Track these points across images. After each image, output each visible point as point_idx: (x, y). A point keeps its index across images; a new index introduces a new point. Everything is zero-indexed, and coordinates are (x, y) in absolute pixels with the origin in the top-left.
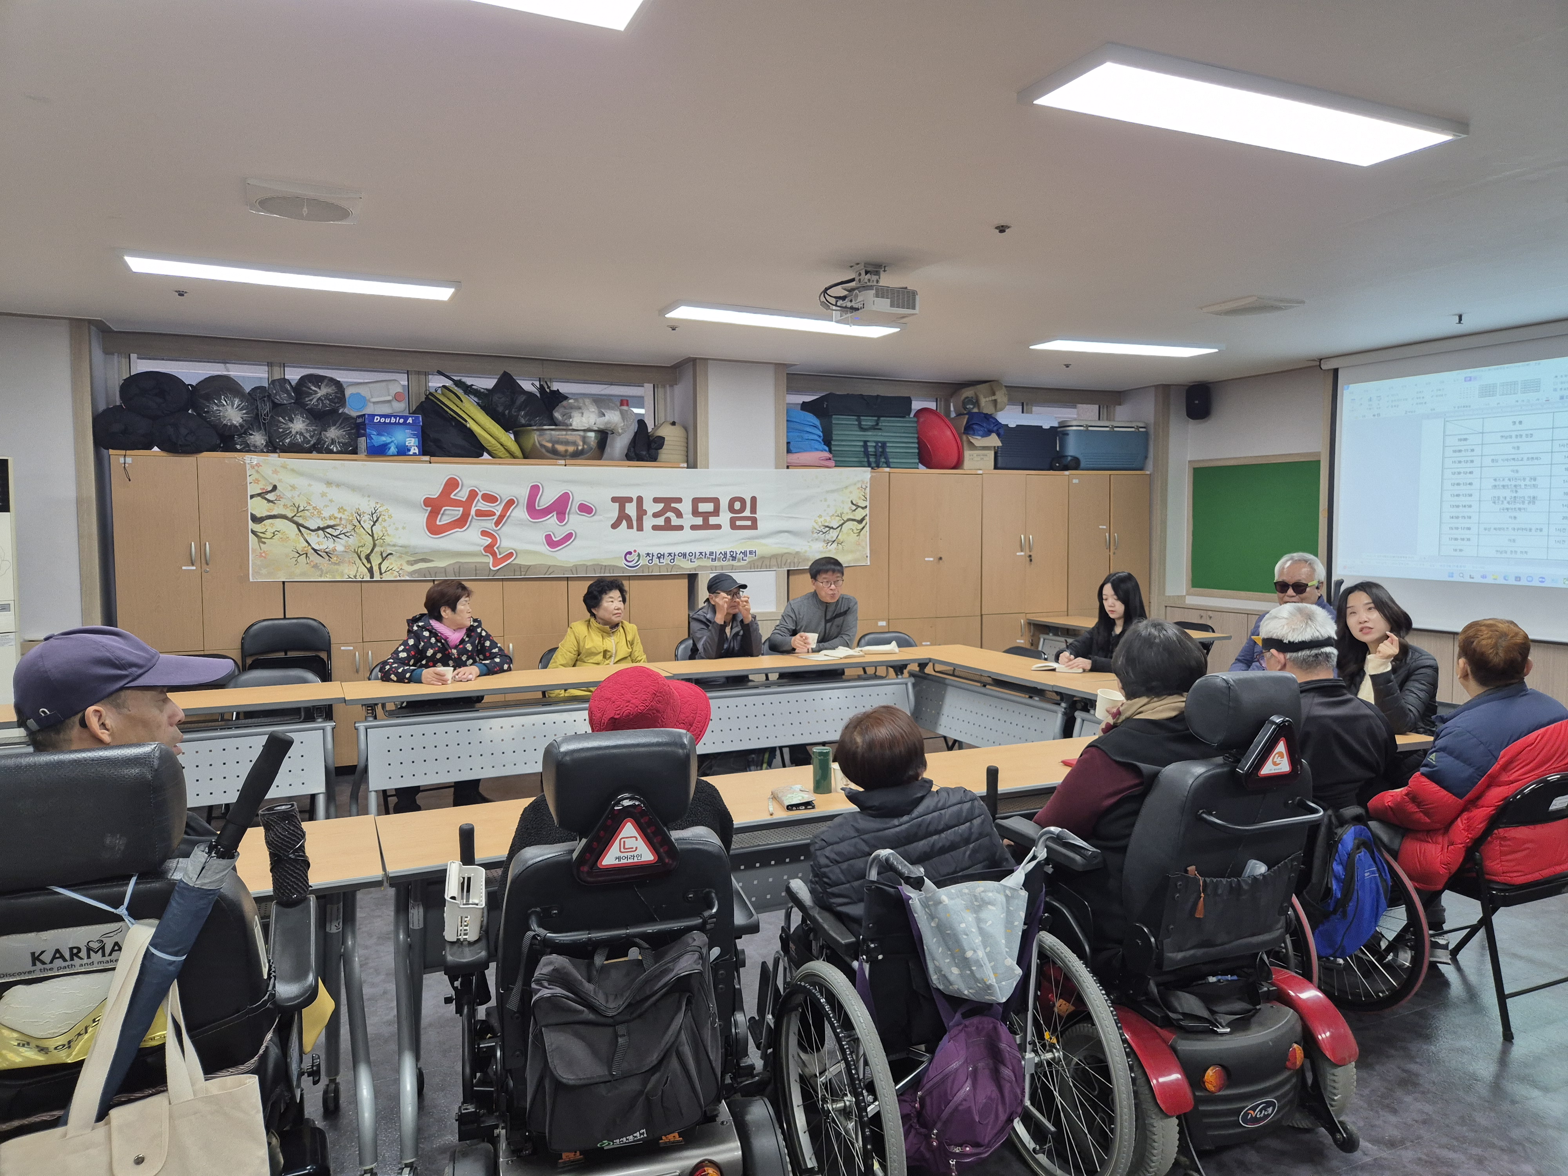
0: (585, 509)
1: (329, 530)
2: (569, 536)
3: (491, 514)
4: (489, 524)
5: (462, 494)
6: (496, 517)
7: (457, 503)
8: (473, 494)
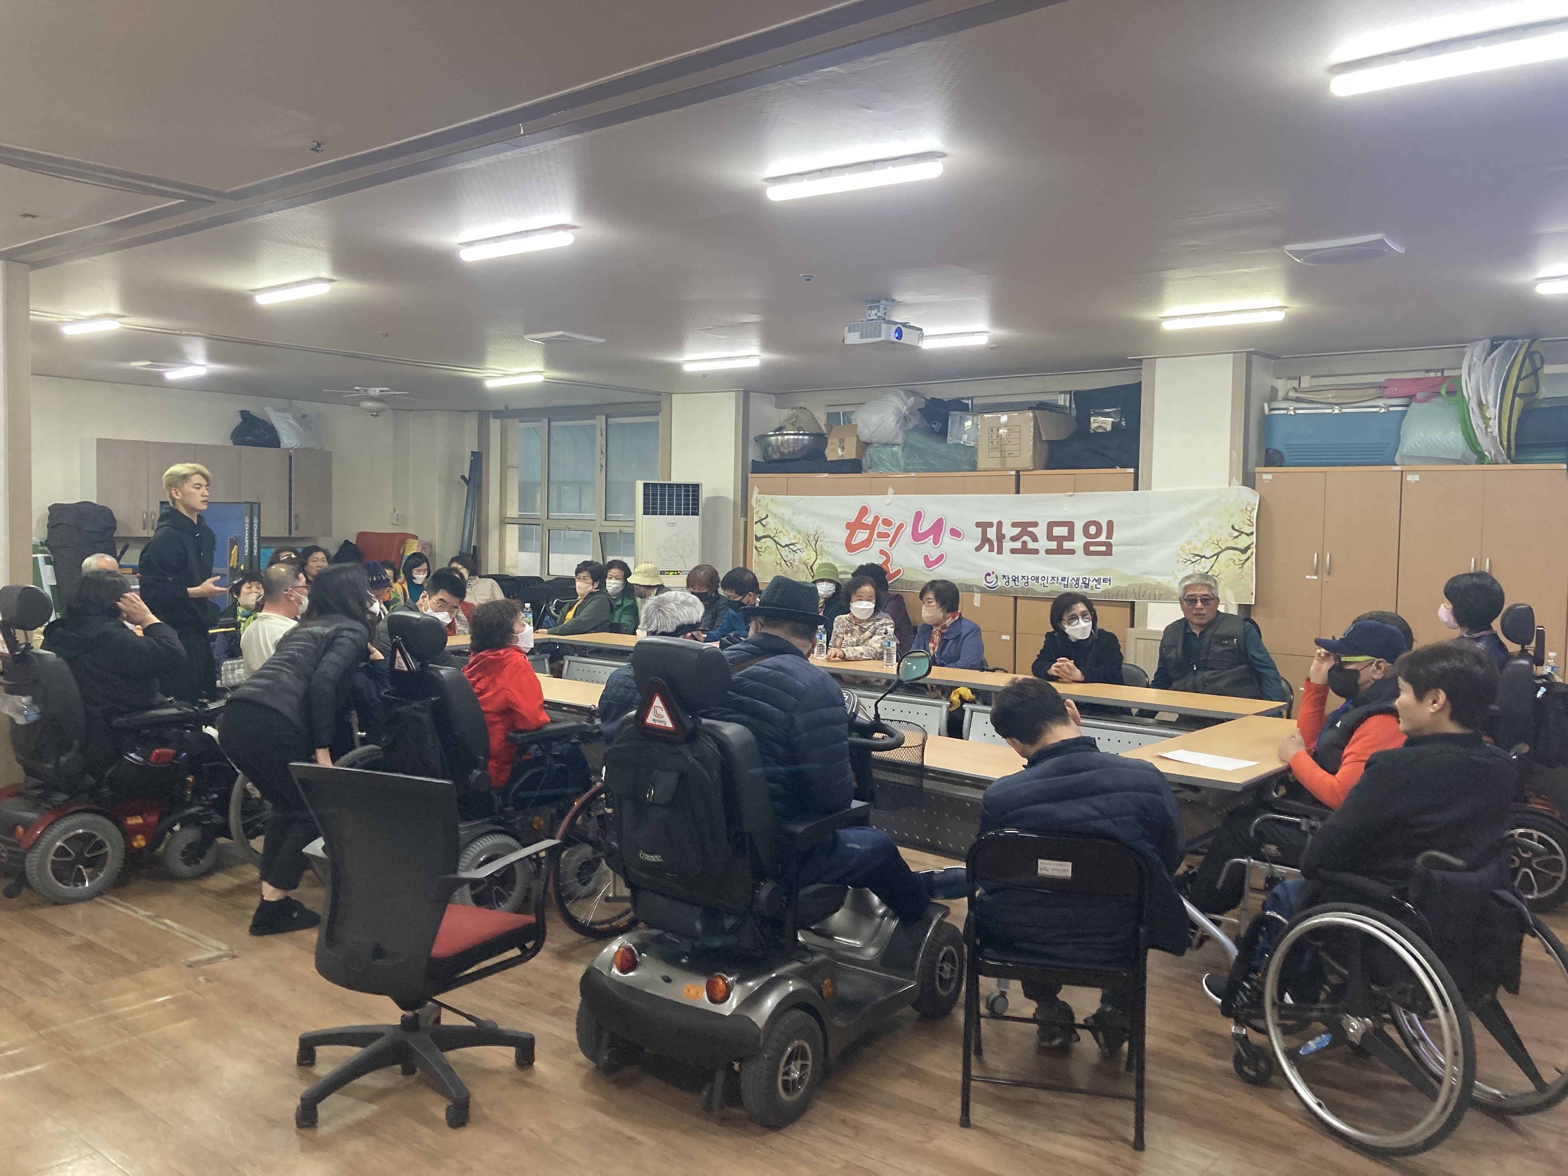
0: (955, 533)
1: (791, 547)
2: (941, 557)
3: (886, 535)
4: (884, 544)
5: (868, 520)
6: (890, 539)
7: (865, 527)
8: (876, 518)
